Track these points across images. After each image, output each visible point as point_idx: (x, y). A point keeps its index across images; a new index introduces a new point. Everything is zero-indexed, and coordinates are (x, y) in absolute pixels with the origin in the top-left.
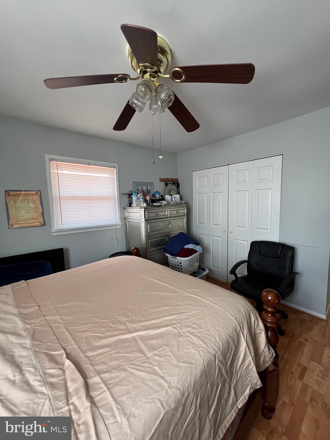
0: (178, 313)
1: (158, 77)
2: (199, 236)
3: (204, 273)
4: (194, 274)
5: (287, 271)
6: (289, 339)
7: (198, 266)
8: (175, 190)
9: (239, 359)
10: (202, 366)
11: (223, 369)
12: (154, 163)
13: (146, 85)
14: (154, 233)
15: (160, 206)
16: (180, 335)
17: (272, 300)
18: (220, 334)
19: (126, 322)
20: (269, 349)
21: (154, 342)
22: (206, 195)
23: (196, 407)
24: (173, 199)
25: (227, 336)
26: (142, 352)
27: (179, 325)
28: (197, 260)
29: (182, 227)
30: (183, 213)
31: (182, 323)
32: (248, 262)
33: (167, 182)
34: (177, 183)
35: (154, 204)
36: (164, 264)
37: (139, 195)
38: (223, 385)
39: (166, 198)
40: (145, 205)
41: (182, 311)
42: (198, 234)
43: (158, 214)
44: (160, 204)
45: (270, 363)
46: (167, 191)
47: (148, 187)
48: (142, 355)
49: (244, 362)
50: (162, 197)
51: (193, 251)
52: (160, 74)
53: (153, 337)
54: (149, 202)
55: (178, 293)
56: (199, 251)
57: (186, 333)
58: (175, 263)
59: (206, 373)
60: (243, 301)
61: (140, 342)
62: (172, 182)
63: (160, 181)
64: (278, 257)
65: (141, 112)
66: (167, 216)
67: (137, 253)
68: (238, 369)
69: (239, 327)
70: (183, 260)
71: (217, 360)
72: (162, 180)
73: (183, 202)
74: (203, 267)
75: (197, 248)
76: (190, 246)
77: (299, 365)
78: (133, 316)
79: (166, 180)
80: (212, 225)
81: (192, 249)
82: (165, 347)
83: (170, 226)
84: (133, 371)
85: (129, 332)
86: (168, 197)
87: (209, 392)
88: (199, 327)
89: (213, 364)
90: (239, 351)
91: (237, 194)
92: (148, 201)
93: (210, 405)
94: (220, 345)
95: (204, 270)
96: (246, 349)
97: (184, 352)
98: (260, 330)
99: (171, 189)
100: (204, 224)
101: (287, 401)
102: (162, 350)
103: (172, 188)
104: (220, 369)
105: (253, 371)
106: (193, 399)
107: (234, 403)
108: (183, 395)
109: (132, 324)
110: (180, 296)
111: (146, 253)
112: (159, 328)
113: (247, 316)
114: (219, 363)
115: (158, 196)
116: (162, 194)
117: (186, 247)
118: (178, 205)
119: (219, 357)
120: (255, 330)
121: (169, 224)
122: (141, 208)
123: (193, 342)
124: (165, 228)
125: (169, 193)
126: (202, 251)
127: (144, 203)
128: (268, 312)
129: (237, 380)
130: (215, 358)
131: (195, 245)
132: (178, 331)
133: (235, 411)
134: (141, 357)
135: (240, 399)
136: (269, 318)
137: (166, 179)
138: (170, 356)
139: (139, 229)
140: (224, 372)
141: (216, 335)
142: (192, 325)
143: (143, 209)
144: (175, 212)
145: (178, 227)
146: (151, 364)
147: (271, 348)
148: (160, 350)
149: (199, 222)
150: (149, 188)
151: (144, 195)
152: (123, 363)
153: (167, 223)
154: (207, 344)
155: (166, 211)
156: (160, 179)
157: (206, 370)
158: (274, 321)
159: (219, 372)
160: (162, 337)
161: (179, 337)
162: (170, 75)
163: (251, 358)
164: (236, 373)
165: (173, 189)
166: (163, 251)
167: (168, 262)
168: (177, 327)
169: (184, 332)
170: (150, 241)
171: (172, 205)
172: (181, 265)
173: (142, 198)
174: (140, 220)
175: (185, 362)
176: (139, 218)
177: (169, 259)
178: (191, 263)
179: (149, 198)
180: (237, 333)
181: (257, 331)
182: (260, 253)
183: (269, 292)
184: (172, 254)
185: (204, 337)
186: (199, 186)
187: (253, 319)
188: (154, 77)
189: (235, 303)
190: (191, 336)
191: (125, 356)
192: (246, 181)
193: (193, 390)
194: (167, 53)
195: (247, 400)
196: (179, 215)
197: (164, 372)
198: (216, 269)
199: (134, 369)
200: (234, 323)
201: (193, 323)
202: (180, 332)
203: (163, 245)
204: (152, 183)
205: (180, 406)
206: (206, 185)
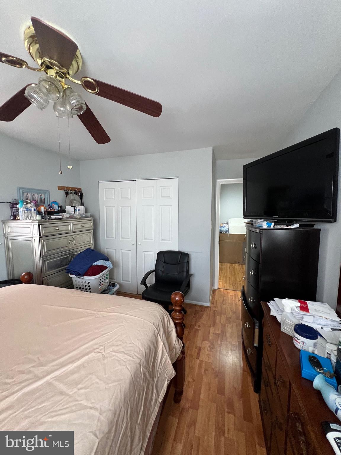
0: (99, 336)
1: (66, 77)
2: (107, 251)
3: (115, 289)
4: (105, 292)
5: (185, 273)
6: (189, 329)
7: (108, 283)
8: (78, 201)
9: (158, 359)
10: (130, 378)
11: (147, 373)
12: (62, 173)
13: (51, 82)
14: (52, 252)
15: (61, 219)
16: (104, 357)
17: (179, 300)
18: (142, 342)
19: (31, 369)
20: (178, 341)
21: (76, 376)
22: (114, 209)
23: (127, 419)
24: (77, 211)
25: (148, 341)
26: (62, 393)
27: (102, 348)
28: (107, 277)
29: (89, 242)
30: (89, 227)
31: (105, 345)
32: (156, 271)
33: (67, 191)
34: (80, 193)
35: (53, 217)
36: (67, 287)
37: (29, 205)
38: (148, 387)
39: (66, 210)
40: (38, 218)
41: (103, 333)
42: (106, 249)
43: (58, 229)
44: (61, 217)
45: (179, 353)
46: (68, 202)
47: (41, 195)
48: (63, 397)
49: (162, 360)
50: (62, 208)
51: (103, 268)
52: (68, 75)
53: (73, 372)
54: (43, 215)
55: (95, 315)
56: (110, 266)
57: (111, 353)
58: (81, 284)
59: (134, 383)
60: (157, 307)
61: (56, 383)
62: (74, 192)
63: (59, 189)
64: (178, 264)
65: (42, 110)
66: (70, 231)
67: (30, 279)
68: (158, 368)
69: (156, 330)
70: (92, 280)
71: (141, 367)
72: (60, 188)
73: (89, 214)
74: (113, 283)
75: (106, 263)
76: (100, 263)
77: (196, 347)
78: (40, 358)
79: (66, 189)
80: (121, 239)
81: (102, 266)
82: (90, 376)
83: (73, 242)
84: (54, 419)
85: (38, 378)
86: (69, 209)
87: (137, 399)
88: (123, 343)
89: (139, 372)
90: (158, 351)
91: (144, 208)
92: (43, 213)
93: (138, 411)
94: (143, 353)
95: (114, 285)
96: (163, 348)
97: (111, 372)
98: (172, 328)
99: (73, 199)
100: (113, 237)
101: (190, 380)
102: (87, 381)
103: (75, 198)
104: (144, 374)
105: (169, 365)
106: (124, 413)
107: (156, 400)
108: (115, 414)
109: (42, 367)
110: (98, 317)
111: (42, 278)
112: (78, 359)
113: (162, 319)
114: (143, 369)
115: (56, 207)
116: (61, 205)
117: (95, 264)
118: (82, 218)
119: (143, 363)
120: (168, 330)
121: (72, 239)
122: (33, 221)
123: (119, 359)
124: (67, 245)
125: (70, 203)
126: (112, 267)
127: (38, 216)
128: (176, 311)
129: (157, 378)
130: (140, 365)
131: (104, 261)
132: (102, 354)
133: (157, 407)
134: (63, 399)
135: (160, 394)
136: (177, 316)
137: (67, 187)
138: (97, 383)
139: (30, 248)
140: (148, 375)
141: (139, 345)
142: (116, 343)
143: (37, 224)
144: (79, 226)
145: (84, 243)
146: (77, 401)
147: (180, 340)
148: (84, 382)
149: (108, 236)
150: (43, 196)
151: (37, 205)
152: (38, 417)
153: (70, 239)
154: (132, 356)
155: (69, 226)
156: (58, 186)
157: (134, 380)
158: (180, 318)
159: (144, 377)
160: (84, 367)
161: (104, 360)
162: (82, 82)
163: (167, 354)
164: (157, 372)
165: (75, 200)
166: (66, 272)
167: (72, 284)
168: (100, 351)
169: (108, 353)
170: (48, 262)
171: (76, 219)
172: (89, 284)
173: (35, 210)
174: (32, 237)
175: (114, 382)
176: (30, 235)
177: (74, 280)
178: (101, 281)
179: (44, 208)
180: (156, 336)
181: (170, 330)
182: (165, 262)
183: (176, 294)
184: (78, 274)
185: (128, 351)
186: (106, 198)
187: (166, 320)
188: (62, 78)
189: (151, 310)
190: (117, 354)
191: (39, 409)
192: (151, 197)
193: (124, 405)
194: (77, 57)
195: (166, 391)
196: (84, 229)
197: (93, 401)
198: (127, 282)
199: (55, 416)
200: (152, 329)
201: (116, 341)
202: (104, 354)
203: (66, 265)
204: (47, 191)
205: (113, 426)
206: (114, 198)
